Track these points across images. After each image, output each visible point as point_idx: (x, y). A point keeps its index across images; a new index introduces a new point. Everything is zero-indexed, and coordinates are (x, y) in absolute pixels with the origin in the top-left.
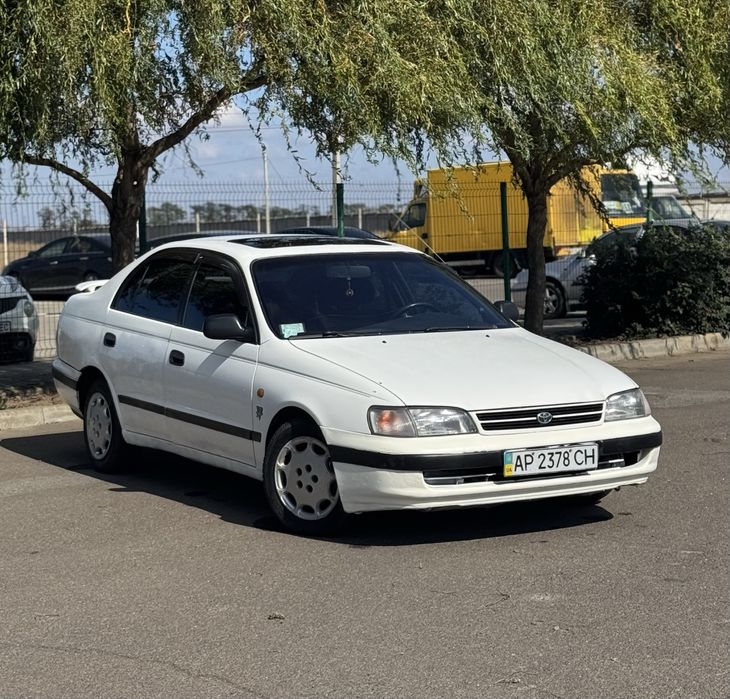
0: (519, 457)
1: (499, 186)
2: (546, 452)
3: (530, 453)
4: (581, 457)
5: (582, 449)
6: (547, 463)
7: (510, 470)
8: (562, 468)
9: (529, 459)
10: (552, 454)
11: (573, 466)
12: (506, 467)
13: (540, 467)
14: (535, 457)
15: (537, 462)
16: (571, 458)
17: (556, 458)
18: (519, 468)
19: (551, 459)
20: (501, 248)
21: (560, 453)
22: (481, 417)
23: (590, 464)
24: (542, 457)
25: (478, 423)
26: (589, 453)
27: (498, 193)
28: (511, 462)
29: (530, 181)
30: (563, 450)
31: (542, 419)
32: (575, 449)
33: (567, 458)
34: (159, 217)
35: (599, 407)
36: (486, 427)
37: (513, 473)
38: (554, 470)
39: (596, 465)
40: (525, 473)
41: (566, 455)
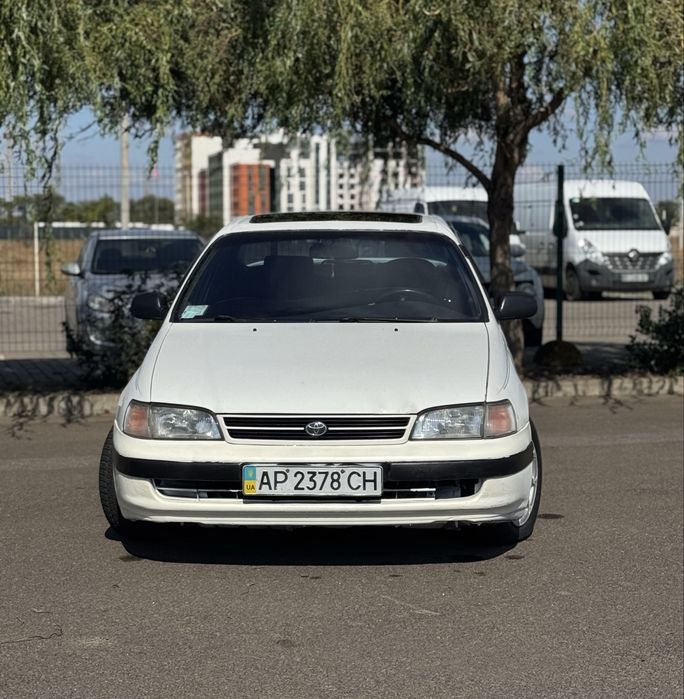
0: (265, 474)
2: (304, 470)
3: (284, 469)
4: (356, 481)
5: (360, 471)
6: (306, 483)
7: (252, 487)
8: (327, 491)
9: (281, 477)
10: (314, 474)
11: (345, 491)
12: (246, 483)
13: (296, 488)
14: (291, 475)
15: (292, 481)
16: (344, 480)
17: (319, 479)
18: (265, 487)
19: (311, 479)
21: (327, 473)
22: (228, 421)
23: (370, 491)
24: (299, 476)
25: (225, 428)
26: (370, 477)
28: (254, 478)
30: (331, 470)
31: (311, 431)
32: (349, 470)
33: (337, 481)
35: (404, 421)
36: (234, 434)
37: (257, 492)
38: (316, 492)
39: (379, 492)
40: (273, 492)
41: (336, 477)
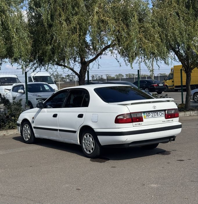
1: (180, 70)
20: (181, 85)
27: (180, 72)
29: (186, 69)
34: (118, 77)
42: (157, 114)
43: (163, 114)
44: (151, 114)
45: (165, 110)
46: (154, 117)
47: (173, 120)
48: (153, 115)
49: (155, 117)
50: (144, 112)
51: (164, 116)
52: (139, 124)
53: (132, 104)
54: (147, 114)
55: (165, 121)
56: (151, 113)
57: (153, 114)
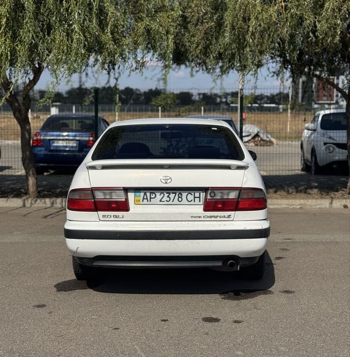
42: (177, 197)
43: (199, 197)
44: (159, 196)
45: (205, 190)
46: (166, 203)
47: (229, 216)
48: (165, 198)
49: (171, 202)
50: (137, 190)
51: (201, 203)
52: (116, 217)
53: (104, 167)
54: (145, 194)
55: (200, 217)
56: (158, 194)
57: (166, 195)
